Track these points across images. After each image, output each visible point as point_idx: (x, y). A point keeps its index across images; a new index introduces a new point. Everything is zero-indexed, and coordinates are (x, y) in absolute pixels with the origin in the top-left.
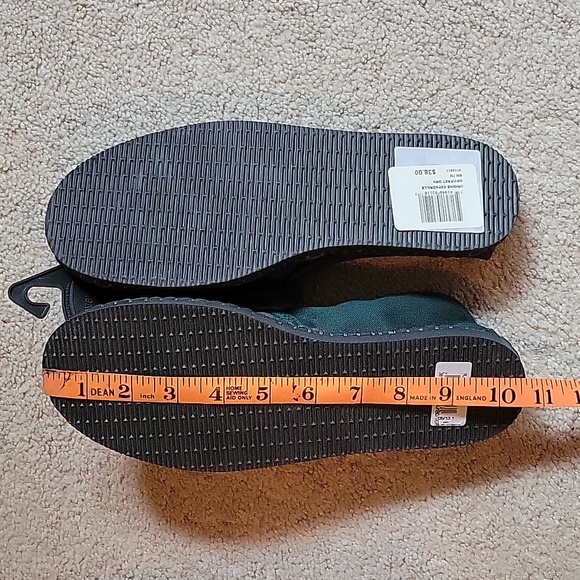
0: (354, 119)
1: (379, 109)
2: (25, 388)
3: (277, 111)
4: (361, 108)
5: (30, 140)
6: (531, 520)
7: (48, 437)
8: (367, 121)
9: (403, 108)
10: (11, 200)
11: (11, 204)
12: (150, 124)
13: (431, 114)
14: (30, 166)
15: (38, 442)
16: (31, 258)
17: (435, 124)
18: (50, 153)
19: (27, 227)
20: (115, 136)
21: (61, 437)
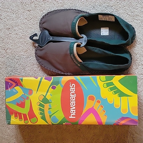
0: (107, 4)
1: (113, 3)
2: (30, 59)
3: (90, 1)
4: (109, 2)
5: (36, 5)
6: (139, 92)
7: (35, 69)
8: (110, 5)
9: (118, 2)
10: (30, 17)
11: (30, 18)
12: (62, 3)
13: (124, 4)
14: (35, 10)
15: (32, 71)
16: (34, 30)
17: (125, 6)
18: (40, 8)
19: (34, 23)
20: (54, 5)
21: (38, 70)
